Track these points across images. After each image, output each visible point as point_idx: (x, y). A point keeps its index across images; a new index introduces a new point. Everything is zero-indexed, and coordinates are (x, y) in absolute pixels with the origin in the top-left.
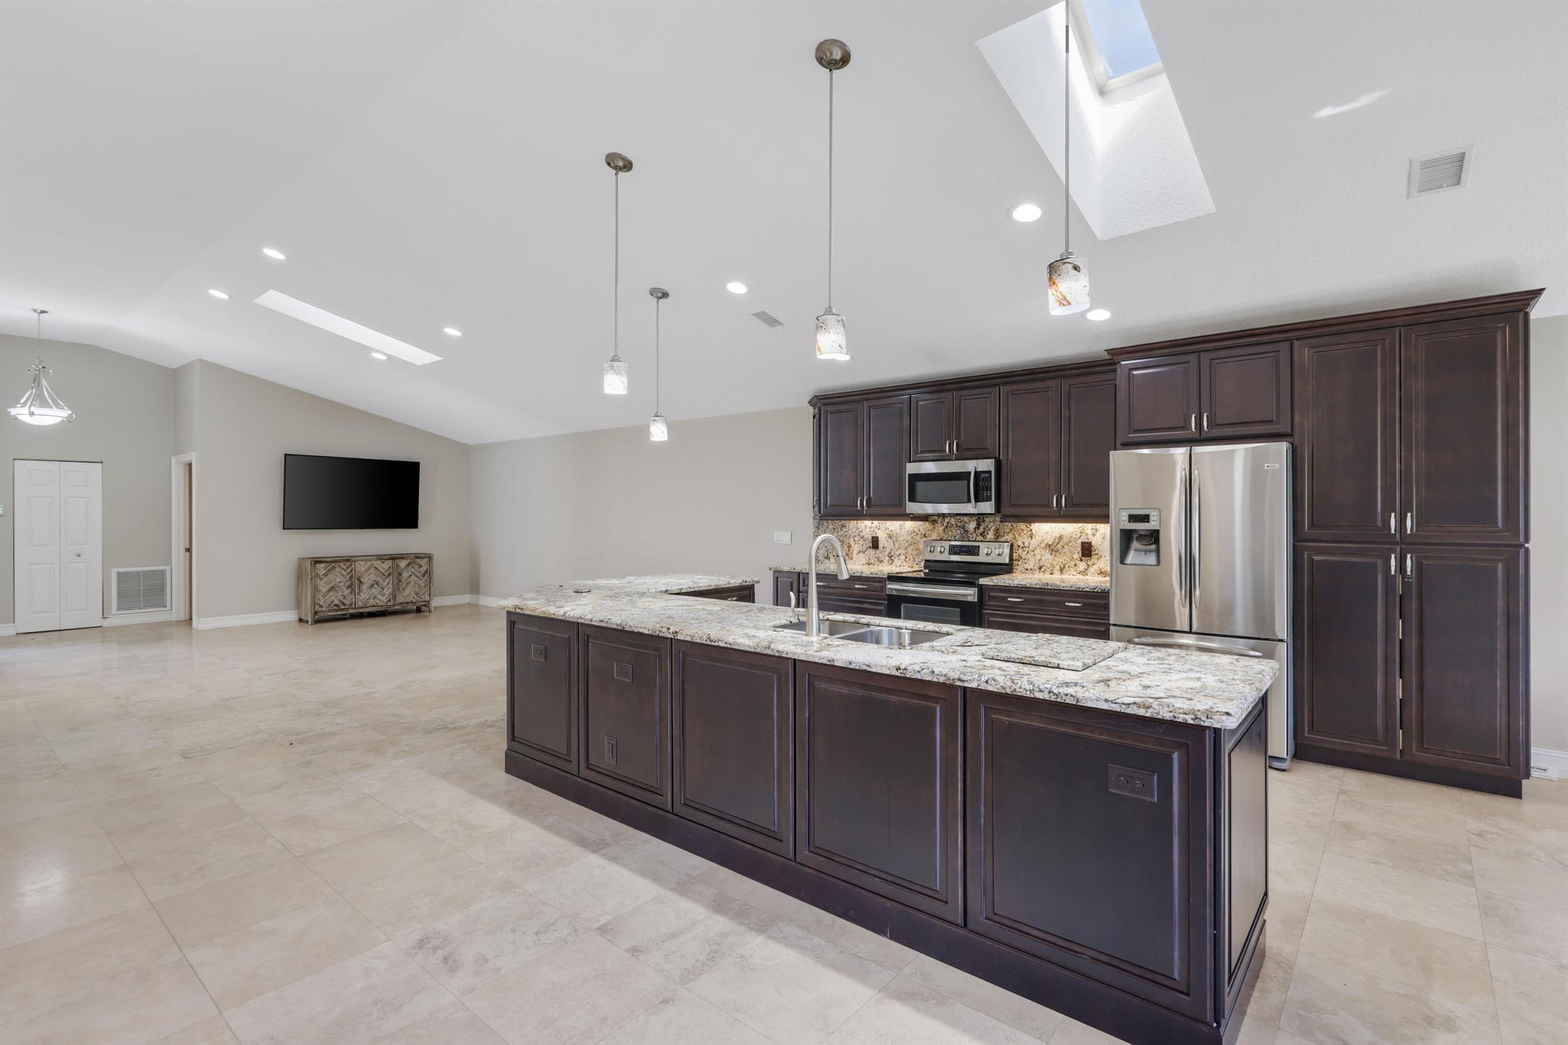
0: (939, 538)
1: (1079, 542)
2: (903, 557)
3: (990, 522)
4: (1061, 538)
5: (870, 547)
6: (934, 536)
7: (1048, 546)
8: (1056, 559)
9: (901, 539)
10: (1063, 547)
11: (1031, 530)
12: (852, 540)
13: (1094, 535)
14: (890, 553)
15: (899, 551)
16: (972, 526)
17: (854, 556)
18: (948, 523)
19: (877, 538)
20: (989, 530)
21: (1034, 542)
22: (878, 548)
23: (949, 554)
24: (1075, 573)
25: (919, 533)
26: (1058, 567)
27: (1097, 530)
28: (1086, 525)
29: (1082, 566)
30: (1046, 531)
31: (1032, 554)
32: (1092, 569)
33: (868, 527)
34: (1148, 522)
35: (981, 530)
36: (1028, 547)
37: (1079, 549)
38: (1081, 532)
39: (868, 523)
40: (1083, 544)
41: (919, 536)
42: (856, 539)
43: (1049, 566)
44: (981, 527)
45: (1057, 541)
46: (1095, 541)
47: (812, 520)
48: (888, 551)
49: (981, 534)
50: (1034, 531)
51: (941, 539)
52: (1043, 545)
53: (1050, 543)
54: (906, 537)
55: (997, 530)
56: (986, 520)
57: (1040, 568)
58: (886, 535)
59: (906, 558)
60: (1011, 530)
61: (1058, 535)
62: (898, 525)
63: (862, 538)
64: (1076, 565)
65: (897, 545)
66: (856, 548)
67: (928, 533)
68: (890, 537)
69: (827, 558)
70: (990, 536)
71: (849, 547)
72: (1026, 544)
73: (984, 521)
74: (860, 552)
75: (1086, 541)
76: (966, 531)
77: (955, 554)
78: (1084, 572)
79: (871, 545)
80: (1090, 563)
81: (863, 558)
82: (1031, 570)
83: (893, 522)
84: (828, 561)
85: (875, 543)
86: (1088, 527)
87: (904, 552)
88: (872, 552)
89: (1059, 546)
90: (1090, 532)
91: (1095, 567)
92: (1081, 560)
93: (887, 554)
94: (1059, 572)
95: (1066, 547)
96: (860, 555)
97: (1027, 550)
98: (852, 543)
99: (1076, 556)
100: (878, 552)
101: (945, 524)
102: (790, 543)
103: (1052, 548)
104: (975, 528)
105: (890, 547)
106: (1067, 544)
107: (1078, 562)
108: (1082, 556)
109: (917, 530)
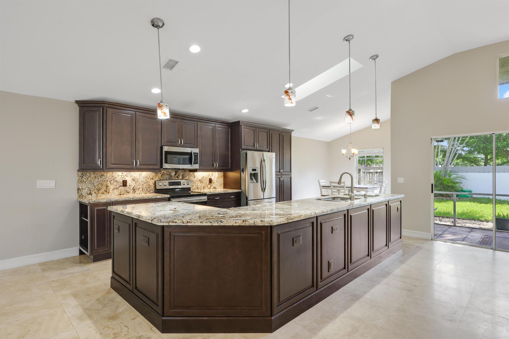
0: (159, 179)
1: (208, 178)
2: (141, 189)
3: (180, 172)
4: (203, 177)
5: (121, 186)
6: (157, 179)
7: (200, 180)
8: (202, 185)
9: (140, 180)
10: (204, 180)
11: (194, 175)
12: (109, 182)
13: (212, 176)
14: (134, 188)
15: (139, 187)
16: (173, 174)
17: (111, 191)
18: (163, 173)
19: (126, 181)
20: (180, 175)
21: (195, 179)
22: (127, 186)
23: (169, 186)
24: (207, 189)
25: (149, 177)
26: (202, 187)
27: (213, 174)
28: (210, 172)
29: (209, 186)
30: (199, 175)
31: (195, 183)
32: (212, 187)
33: (120, 176)
34: (256, 171)
35: (177, 176)
36: (194, 181)
37: (208, 181)
38: (209, 175)
39: (120, 173)
40: (209, 179)
41: (150, 179)
42: (112, 182)
43: (200, 187)
44: (177, 174)
45: (202, 178)
46: (213, 178)
47: (76, 172)
48: (132, 187)
49: (177, 177)
50: (195, 175)
51: (160, 180)
52: (198, 180)
53: (200, 179)
54: (142, 180)
55: (183, 175)
56: (179, 171)
57: (197, 188)
58: (131, 179)
59: (143, 189)
60: (188, 175)
61: (202, 177)
62: (138, 174)
63: (116, 181)
64: (207, 186)
65: (137, 184)
66: (111, 187)
67: (154, 177)
68: (134, 180)
69: (90, 194)
70: (180, 177)
71: (107, 186)
72: (193, 180)
73: (178, 172)
74: (114, 189)
75: (210, 178)
76: (171, 176)
77: (171, 185)
78: (210, 188)
79: (122, 185)
80: (211, 185)
81: (116, 192)
82: (194, 189)
83: (135, 173)
84: (90, 196)
85: (125, 183)
86: (211, 173)
87: (141, 187)
88: (123, 188)
89: (203, 180)
90: (211, 175)
91: (213, 186)
92: (209, 184)
93: (132, 188)
94: (203, 189)
95: (205, 180)
96: (115, 190)
97: (193, 182)
98: (109, 184)
99: (208, 183)
100: (126, 188)
101: (162, 173)
102: (55, 188)
103: (201, 181)
104: (175, 175)
105: (134, 185)
106: (205, 179)
107: (208, 185)
108: (209, 183)
109: (148, 176)
